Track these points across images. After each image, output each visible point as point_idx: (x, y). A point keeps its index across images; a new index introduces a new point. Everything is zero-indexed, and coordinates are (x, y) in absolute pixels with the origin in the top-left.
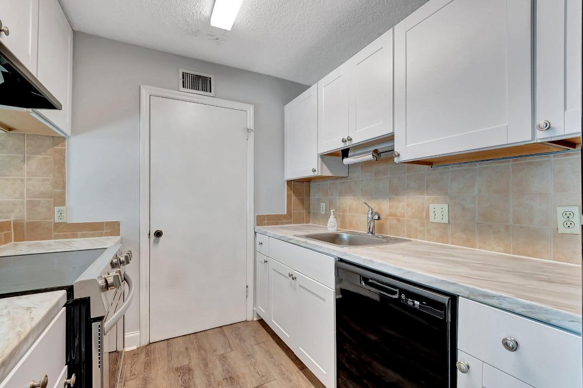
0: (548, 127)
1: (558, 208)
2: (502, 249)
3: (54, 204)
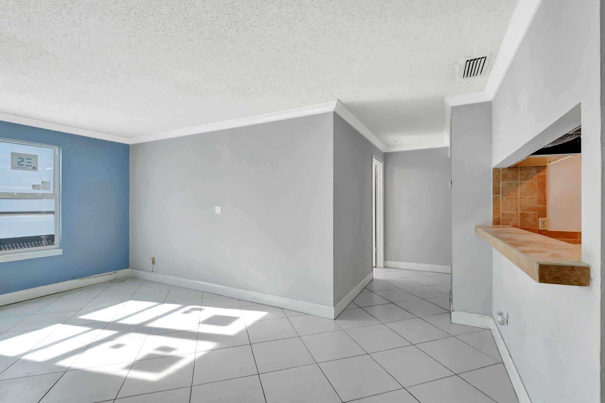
3: (538, 216)
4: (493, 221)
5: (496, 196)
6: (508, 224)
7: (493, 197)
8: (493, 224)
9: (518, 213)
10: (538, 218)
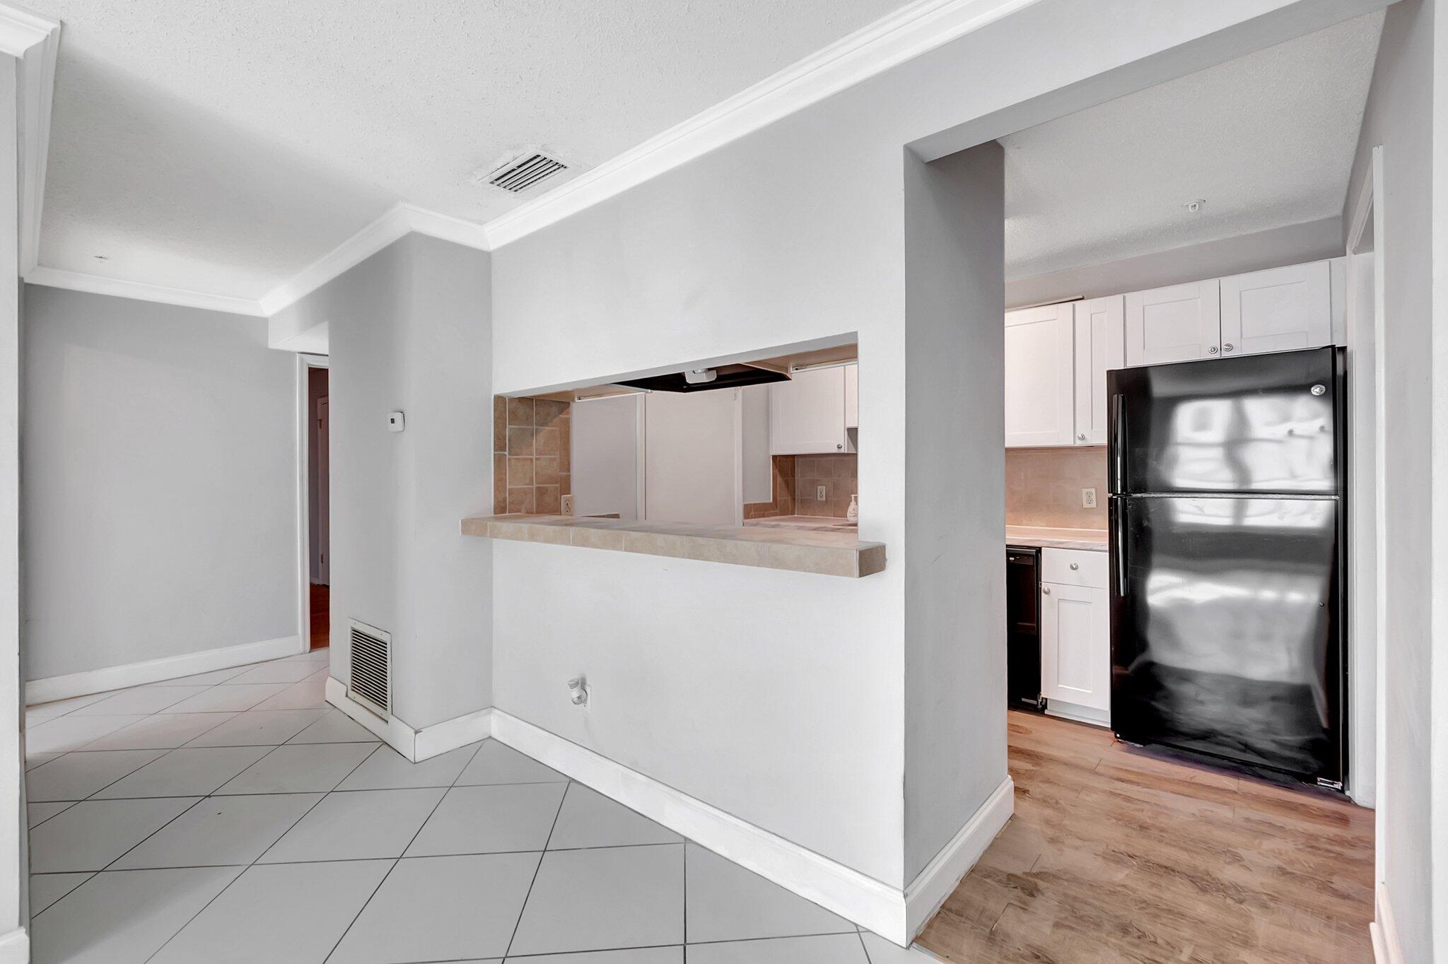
0: (1083, 438)
1: (1083, 490)
2: (1044, 525)
3: (560, 492)
4: (494, 505)
5: (499, 454)
6: (519, 511)
7: (495, 455)
8: (495, 513)
9: (533, 488)
10: (561, 495)
